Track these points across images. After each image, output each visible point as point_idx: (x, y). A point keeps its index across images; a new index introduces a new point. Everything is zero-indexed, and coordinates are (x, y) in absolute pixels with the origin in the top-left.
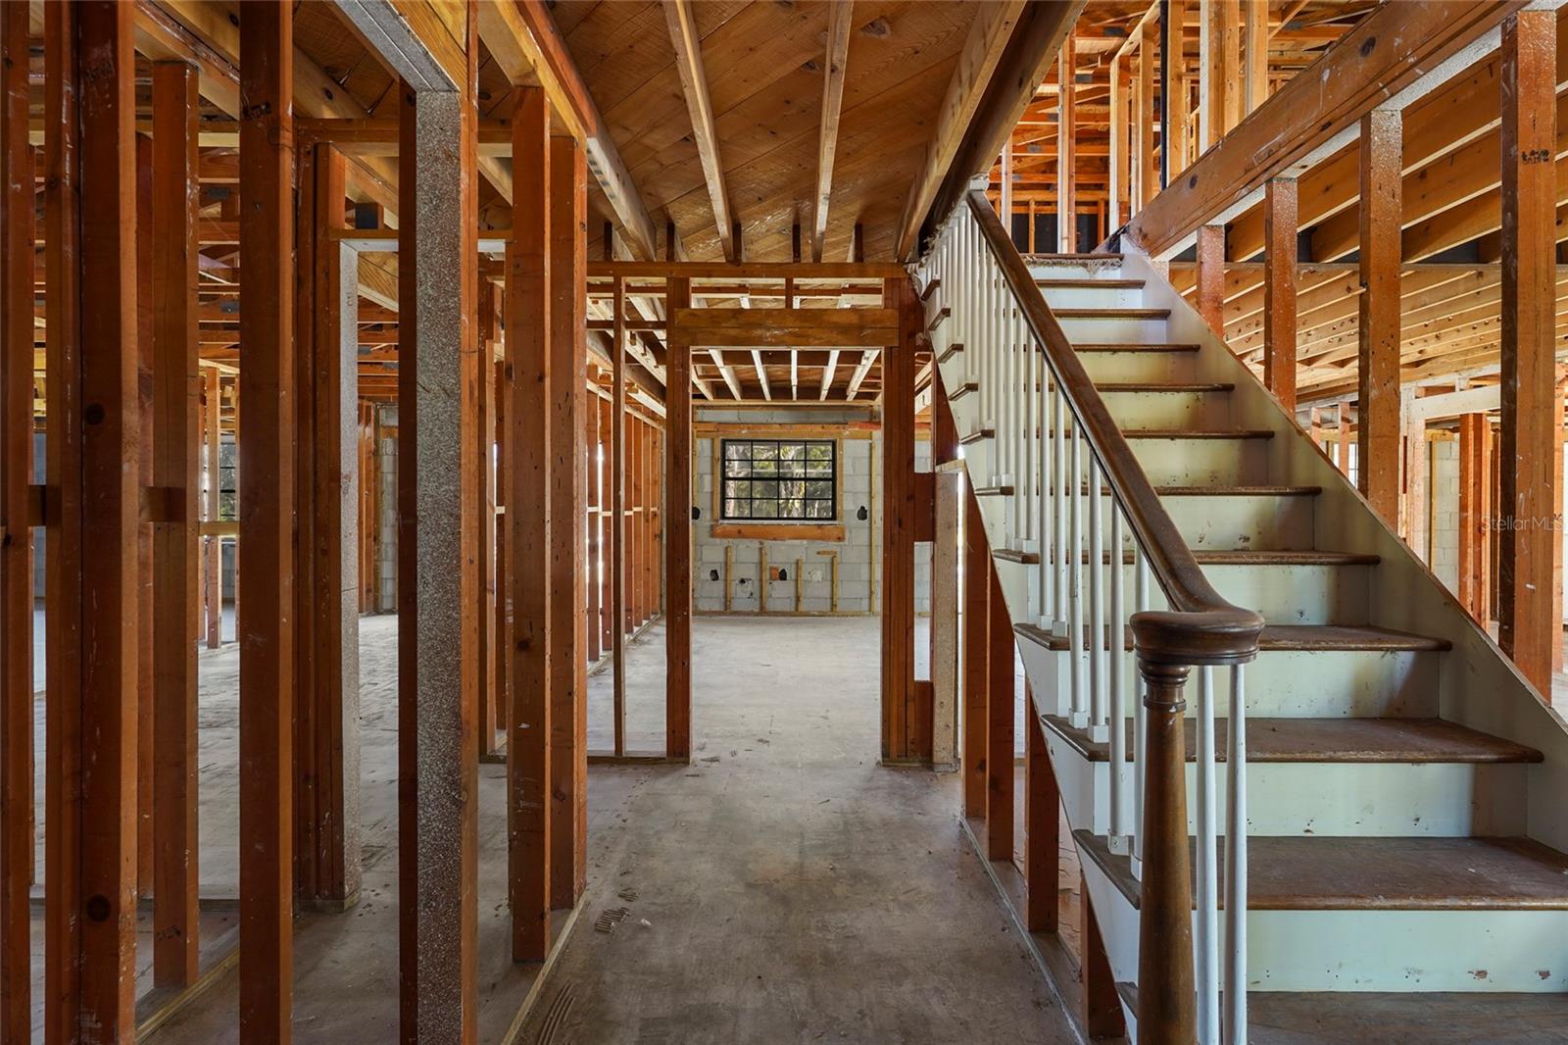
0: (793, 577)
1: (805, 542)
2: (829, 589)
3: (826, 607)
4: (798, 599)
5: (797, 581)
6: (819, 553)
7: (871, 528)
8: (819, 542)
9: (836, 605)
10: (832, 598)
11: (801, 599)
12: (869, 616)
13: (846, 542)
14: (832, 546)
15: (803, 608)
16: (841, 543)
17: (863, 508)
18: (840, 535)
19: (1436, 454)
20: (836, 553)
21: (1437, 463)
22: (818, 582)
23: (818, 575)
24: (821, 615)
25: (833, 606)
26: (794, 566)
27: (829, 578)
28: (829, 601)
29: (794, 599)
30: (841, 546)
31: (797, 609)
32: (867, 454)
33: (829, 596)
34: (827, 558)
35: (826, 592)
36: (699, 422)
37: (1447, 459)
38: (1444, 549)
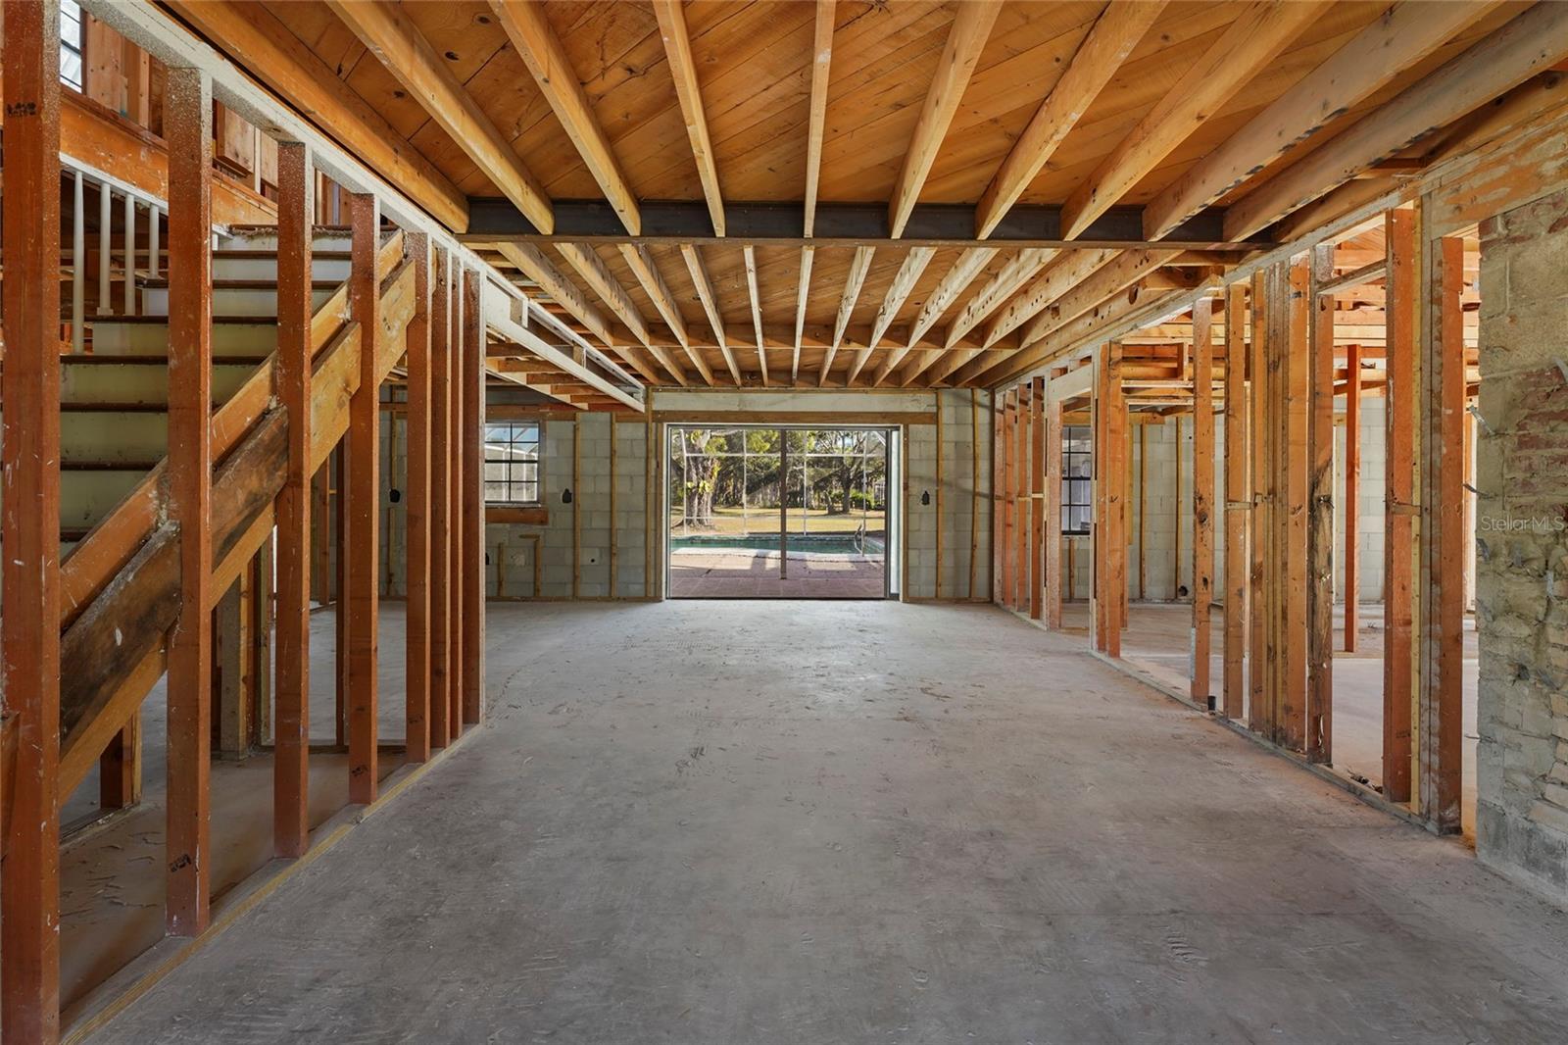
0: (496, 561)
1: (508, 526)
2: (532, 574)
3: (529, 592)
4: (500, 584)
5: (499, 565)
6: (521, 537)
7: (574, 511)
8: (522, 525)
9: (538, 590)
10: (535, 583)
11: (503, 583)
12: (572, 601)
13: (550, 526)
14: (536, 529)
15: (504, 593)
16: (545, 527)
17: (567, 491)
18: (543, 519)
19: (1147, 438)
20: (539, 537)
21: (1148, 447)
22: (521, 566)
23: (521, 560)
24: (525, 599)
25: (537, 590)
26: (496, 550)
27: (532, 562)
28: (532, 585)
29: (496, 584)
30: (545, 529)
31: (499, 593)
32: (571, 436)
33: (532, 580)
34: (531, 542)
35: (530, 576)
36: (398, 403)
37: (1159, 442)
38: (1155, 533)
